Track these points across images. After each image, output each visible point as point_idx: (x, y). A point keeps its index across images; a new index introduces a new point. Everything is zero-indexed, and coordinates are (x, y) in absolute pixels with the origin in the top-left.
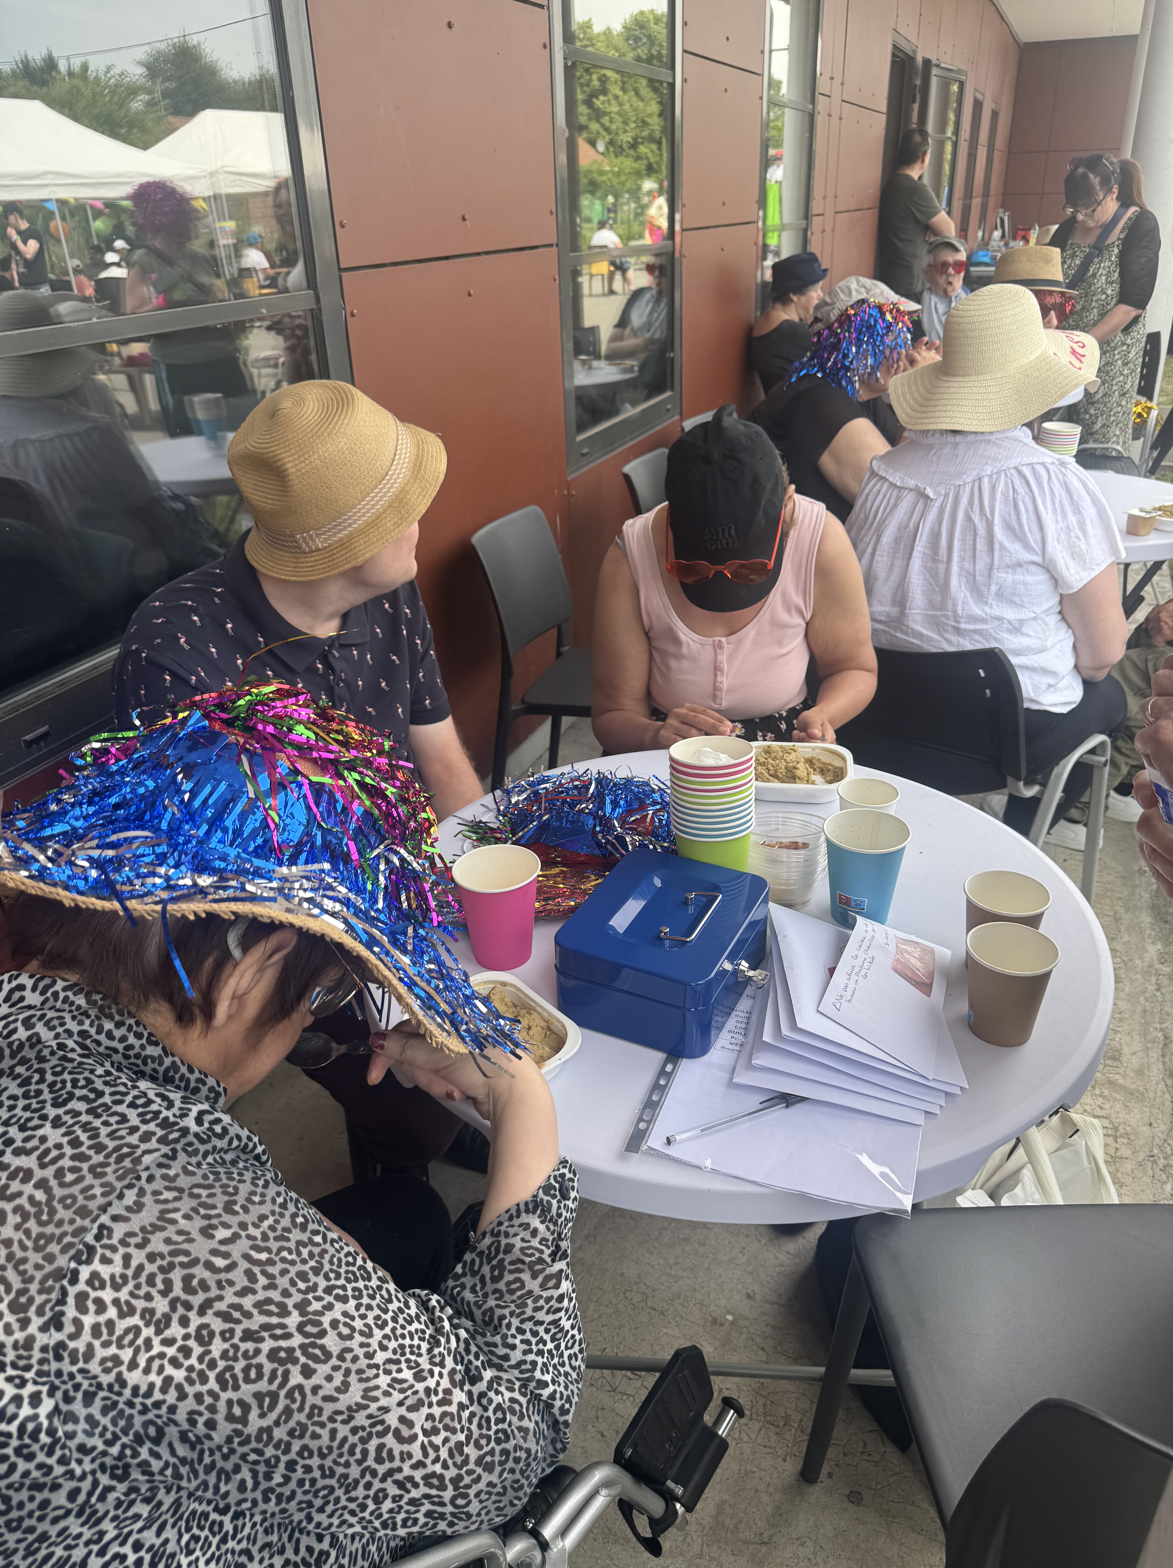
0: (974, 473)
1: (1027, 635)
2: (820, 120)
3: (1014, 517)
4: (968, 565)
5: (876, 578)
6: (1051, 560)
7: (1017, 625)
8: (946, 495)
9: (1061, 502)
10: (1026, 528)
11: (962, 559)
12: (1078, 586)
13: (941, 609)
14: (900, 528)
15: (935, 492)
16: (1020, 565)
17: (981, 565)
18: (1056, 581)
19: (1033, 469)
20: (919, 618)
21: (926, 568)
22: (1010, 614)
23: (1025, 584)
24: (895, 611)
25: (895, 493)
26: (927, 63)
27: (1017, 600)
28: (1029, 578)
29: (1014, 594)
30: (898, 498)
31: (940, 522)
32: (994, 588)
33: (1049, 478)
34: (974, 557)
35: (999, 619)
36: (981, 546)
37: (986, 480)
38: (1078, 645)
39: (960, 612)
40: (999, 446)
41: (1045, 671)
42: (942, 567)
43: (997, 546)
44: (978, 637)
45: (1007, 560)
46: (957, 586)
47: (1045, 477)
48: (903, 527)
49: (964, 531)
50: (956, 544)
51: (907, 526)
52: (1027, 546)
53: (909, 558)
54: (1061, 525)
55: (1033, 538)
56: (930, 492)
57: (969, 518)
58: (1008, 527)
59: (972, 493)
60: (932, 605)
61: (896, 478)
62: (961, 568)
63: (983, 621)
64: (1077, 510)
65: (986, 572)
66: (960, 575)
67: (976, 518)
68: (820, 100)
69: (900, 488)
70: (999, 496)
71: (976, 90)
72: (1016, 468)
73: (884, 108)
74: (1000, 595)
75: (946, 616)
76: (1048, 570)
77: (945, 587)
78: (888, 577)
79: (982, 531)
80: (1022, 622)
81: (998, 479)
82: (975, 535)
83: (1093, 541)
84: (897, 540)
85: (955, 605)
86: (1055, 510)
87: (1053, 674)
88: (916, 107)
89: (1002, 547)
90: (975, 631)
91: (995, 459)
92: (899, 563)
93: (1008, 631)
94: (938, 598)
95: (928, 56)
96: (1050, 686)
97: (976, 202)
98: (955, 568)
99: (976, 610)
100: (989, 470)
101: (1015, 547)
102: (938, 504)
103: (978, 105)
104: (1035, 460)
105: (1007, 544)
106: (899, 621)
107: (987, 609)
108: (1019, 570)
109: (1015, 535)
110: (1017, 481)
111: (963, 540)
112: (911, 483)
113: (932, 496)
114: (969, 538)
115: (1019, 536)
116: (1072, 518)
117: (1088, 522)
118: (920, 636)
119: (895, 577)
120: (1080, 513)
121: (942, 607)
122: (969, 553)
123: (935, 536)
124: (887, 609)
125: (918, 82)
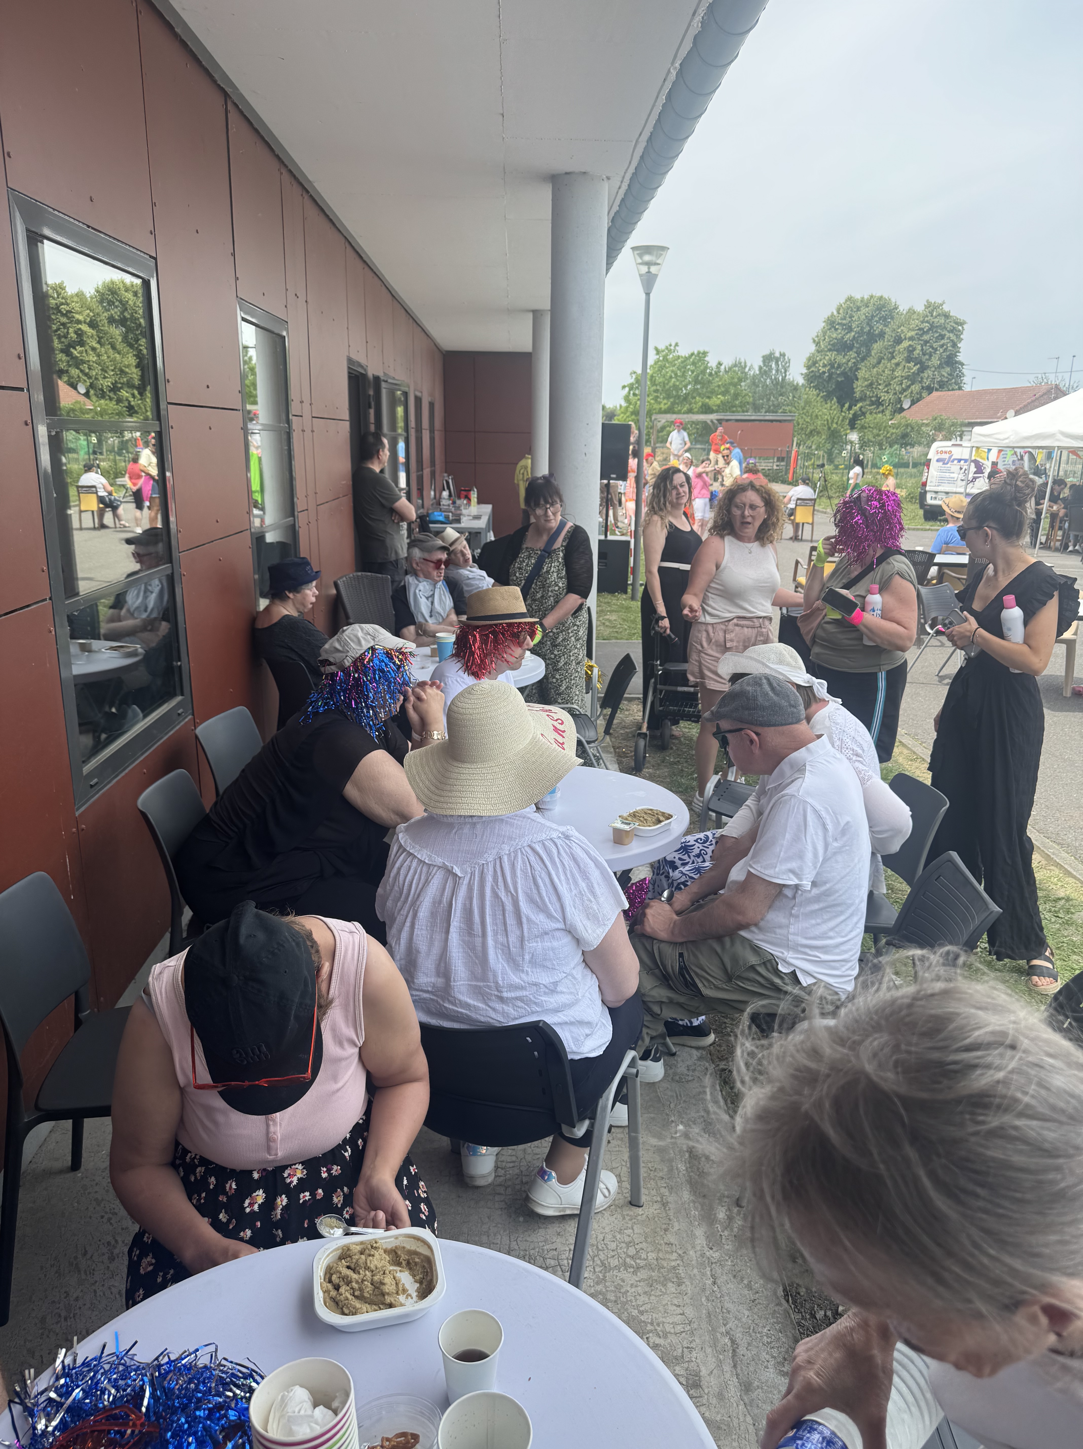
0: (495, 852)
1: (562, 992)
2: (296, 436)
3: (535, 891)
4: (501, 938)
5: (418, 952)
6: (571, 925)
7: (552, 988)
8: (473, 874)
9: (571, 872)
10: (547, 900)
11: (495, 933)
12: (596, 943)
13: (483, 980)
14: (434, 903)
15: (462, 870)
16: (546, 933)
17: (513, 938)
18: (578, 941)
19: (544, 844)
20: (464, 989)
21: (463, 941)
22: (544, 978)
23: (553, 949)
24: (440, 982)
25: (425, 869)
26: (377, 379)
27: (549, 964)
28: (555, 944)
29: (545, 960)
30: (429, 874)
31: (470, 898)
32: (527, 957)
33: (559, 852)
34: (506, 930)
35: (536, 984)
36: (511, 921)
37: (505, 859)
38: (603, 987)
39: (500, 982)
40: (512, 825)
41: (581, 1023)
42: (478, 941)
43: (524, 920)
44: (520, 1004)
45: (535, 931)
46: (496, 960)
47: (554, 851)
48: (437, 903)
49: (493, 906)
50: (488, 920)
51: (440, 902)
52: (550, 916)
53: (447, 932)
54: (574, 892)
55: (553, 908)
56: (457, 870)
57: (496, 895)
58: (531, 900)
59: (495, 871)
60: (473, 976)
61: (423, 855)
62: (496, 941)
63: (522, 988)
64: (585, 876)
65: (518, 945)
66: (496, 948)
67: (502, 894)
68: (294, 420)
69: (429, 865)
70: (519, 873)
71: (415, 390)
72: (529, 846)
73: (347, 416)
74: (533, 962)
75: (489, 987)
76: (570, 932)
77: (484, 960)
78: (429, 950)
79: (509, 907)
80: (556, 984)
81: (516, 857)
82: (504, 911)
83: (602, 900)
84: (433, 914)
85: (495, 976)
86: (567, 879)
87: (589, 1024)
88: (372, 412)
89: (529, 920)
90: (517, 998)
91: (510, 838)
92: (438, 937)
93: (545, 993)
94: (479, 970)
95: (376, 374)
96: (587, 1035)
97: (427, 472)
98: (490, 942)
99: (515, 979)
100: (506, 848)
101: (540, 919)
102: (466, 882)
103: (418, 400)
104: (544, 837)
105: (533, 917)
106: (446, 990)
107: (523, 976)
108: (546, 937)
109: (538, 907)
110: (532, 858)
111: (494, 915)
112: (439, 861)
113: (459, 875)
114: (499, 913)
115: (541, 908)
116: (583, 884)
117: (595, 885)
118: (468, 1006)
119: (436, 950)
120: (588, 879)
121: (484, 978)
122: (501, 927)
123: (468, 912)
124: (433, 980)
125: (371, 392)
